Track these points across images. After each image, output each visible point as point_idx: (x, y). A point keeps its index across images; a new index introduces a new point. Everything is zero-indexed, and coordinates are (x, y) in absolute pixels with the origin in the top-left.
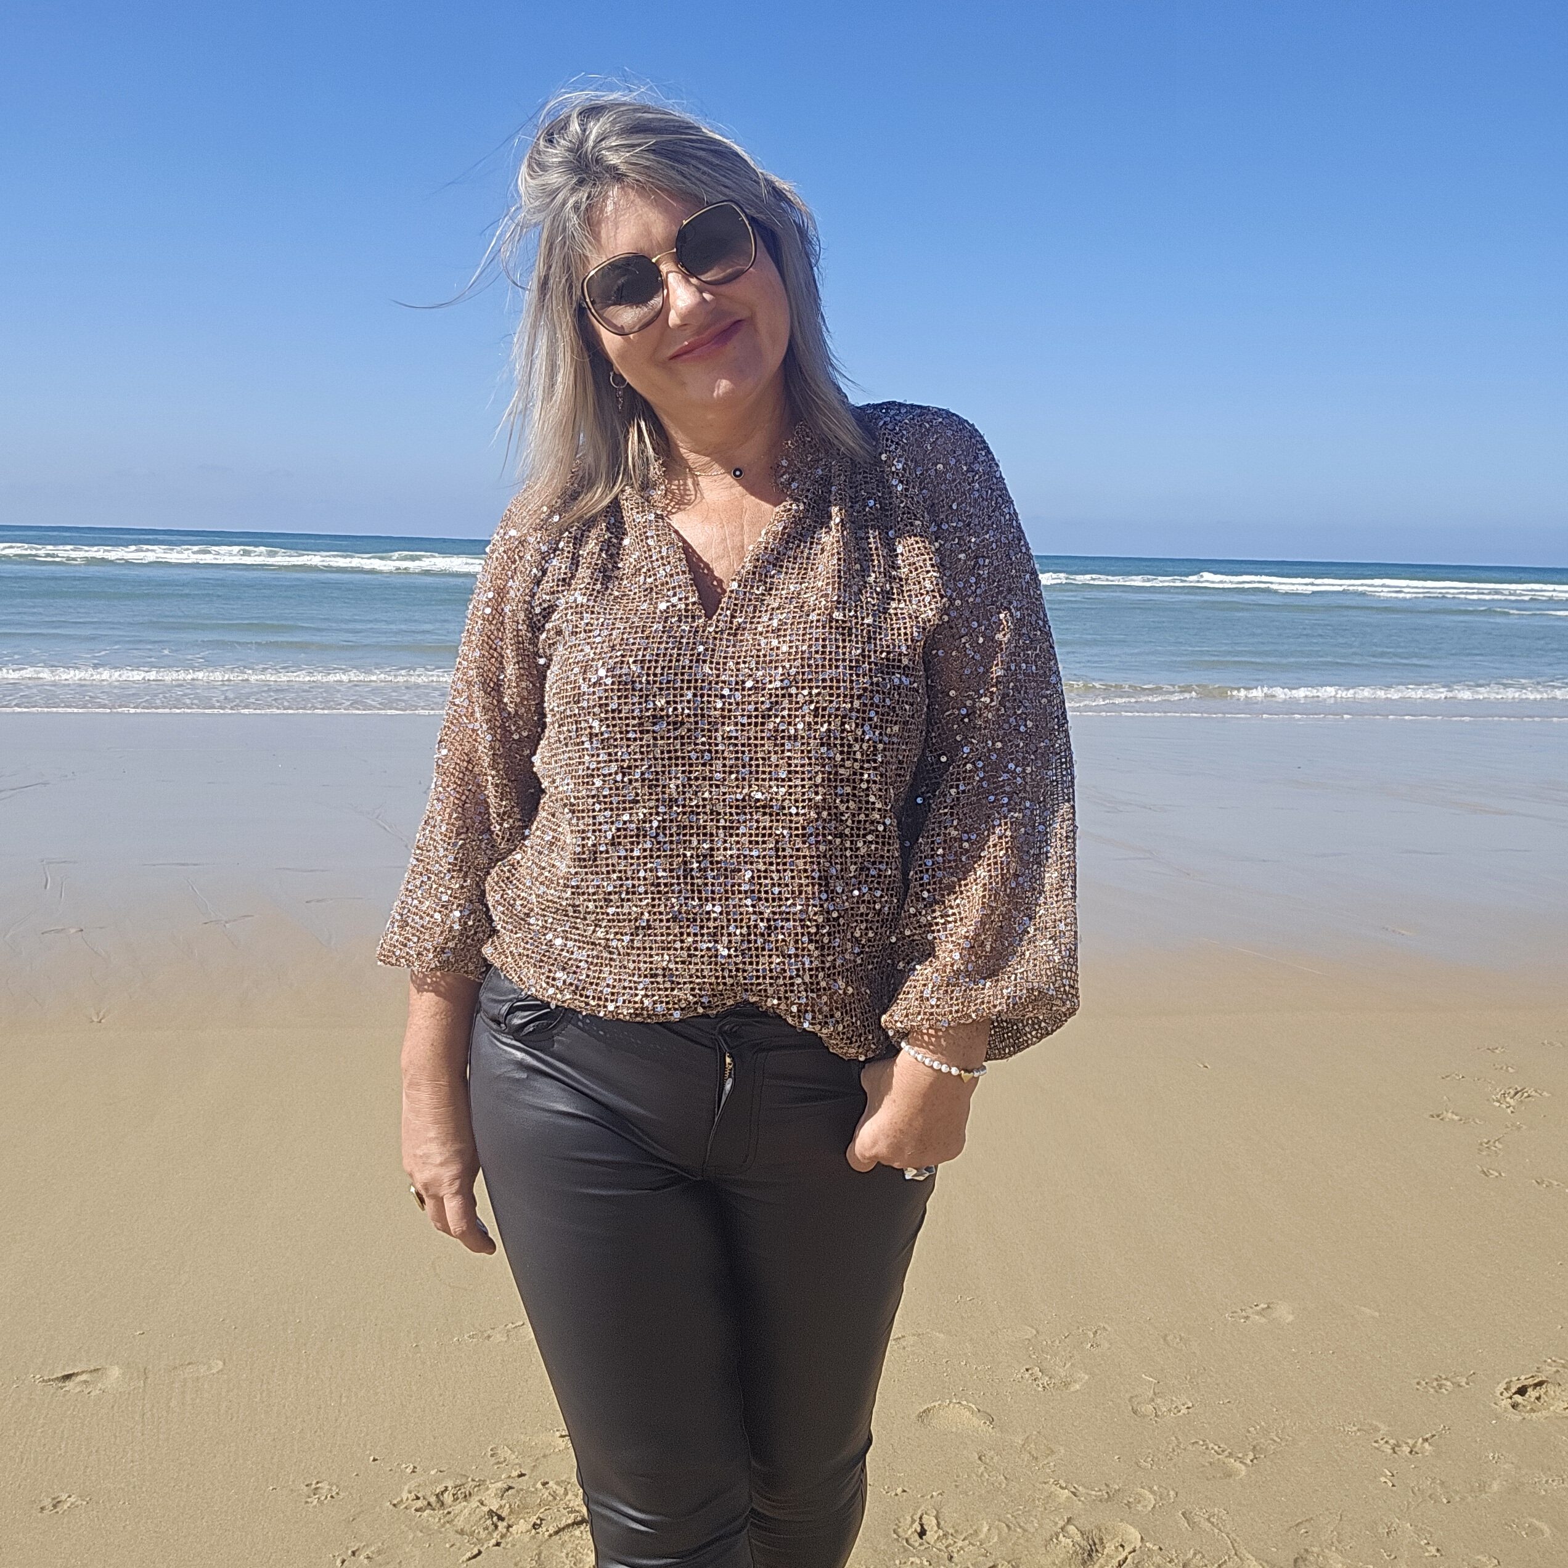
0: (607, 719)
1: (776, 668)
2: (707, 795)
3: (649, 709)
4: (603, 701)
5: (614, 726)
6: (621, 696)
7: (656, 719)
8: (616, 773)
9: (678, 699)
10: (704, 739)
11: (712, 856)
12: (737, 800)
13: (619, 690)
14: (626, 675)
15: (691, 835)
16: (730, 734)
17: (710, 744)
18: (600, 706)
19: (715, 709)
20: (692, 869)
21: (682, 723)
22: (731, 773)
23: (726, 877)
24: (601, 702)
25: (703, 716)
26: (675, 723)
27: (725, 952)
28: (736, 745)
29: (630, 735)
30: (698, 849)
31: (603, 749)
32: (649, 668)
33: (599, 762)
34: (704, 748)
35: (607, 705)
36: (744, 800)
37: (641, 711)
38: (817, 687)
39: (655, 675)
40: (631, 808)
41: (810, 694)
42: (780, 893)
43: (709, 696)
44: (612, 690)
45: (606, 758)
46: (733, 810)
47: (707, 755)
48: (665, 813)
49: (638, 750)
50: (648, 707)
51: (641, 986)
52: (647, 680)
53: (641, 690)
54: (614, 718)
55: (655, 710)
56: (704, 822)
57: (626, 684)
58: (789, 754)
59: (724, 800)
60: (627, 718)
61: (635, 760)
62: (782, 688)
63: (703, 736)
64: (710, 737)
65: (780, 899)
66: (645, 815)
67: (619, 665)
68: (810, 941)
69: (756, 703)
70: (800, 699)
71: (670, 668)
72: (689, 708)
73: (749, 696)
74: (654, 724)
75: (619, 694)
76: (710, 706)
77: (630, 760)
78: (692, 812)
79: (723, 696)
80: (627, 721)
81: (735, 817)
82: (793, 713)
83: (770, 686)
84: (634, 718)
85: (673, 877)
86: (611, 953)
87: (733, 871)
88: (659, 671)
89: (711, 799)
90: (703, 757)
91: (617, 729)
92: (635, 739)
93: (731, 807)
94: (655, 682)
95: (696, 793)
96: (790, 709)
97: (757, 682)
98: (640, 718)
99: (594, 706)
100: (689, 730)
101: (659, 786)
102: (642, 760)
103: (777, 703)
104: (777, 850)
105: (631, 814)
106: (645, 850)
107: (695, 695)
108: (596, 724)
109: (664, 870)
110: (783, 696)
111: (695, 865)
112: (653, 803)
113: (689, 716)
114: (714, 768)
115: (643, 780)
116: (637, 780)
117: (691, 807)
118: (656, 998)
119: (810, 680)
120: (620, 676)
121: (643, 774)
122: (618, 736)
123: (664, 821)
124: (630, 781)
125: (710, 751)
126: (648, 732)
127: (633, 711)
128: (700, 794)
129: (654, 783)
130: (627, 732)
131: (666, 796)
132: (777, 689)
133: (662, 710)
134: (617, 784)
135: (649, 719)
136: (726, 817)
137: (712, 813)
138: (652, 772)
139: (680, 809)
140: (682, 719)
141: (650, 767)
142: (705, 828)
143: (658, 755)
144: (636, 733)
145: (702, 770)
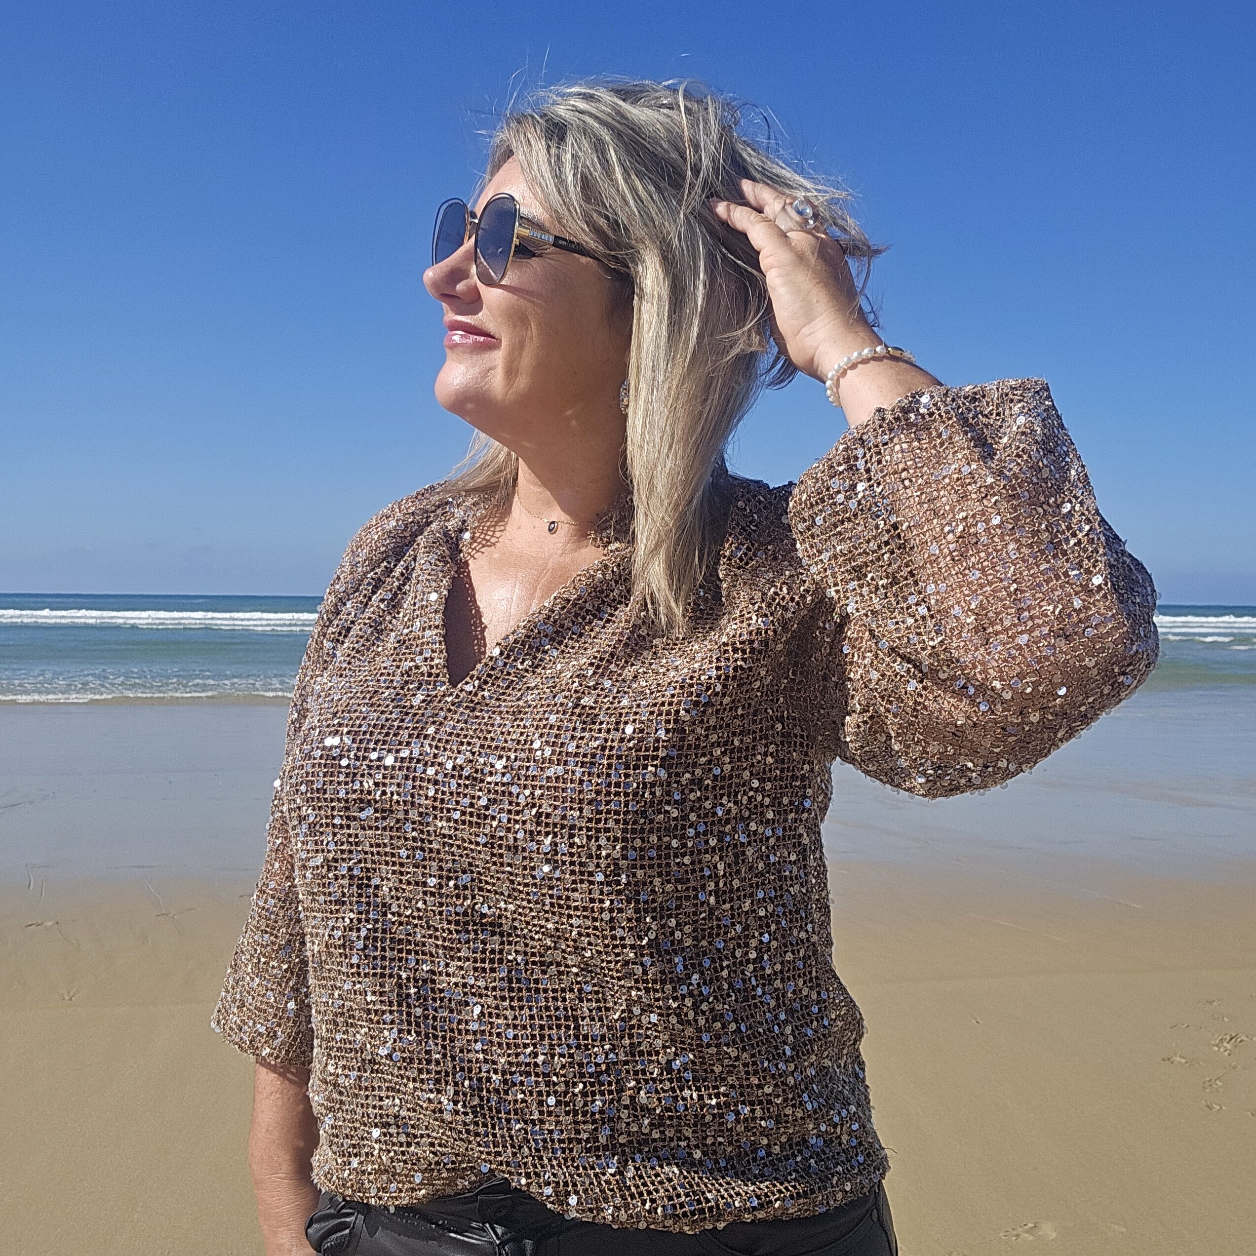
2: (420, 905)
3: (356, 791)
5: (320, 808)
7: (363, 804)
9: (387, 781)
10: (415, 834)
11: (433, 982)
12: (457, 914)
15: (409, 952)
16: (443, 831)
17: (422, 841)
19: (427, 798)
20: (408, 996)
22: (449, 879)
23: (451, 1012)
26: (383, 811)
27: (451, 1107)
28: (452, 845)
29: (337, 821)
30: (416, 970)
34: (415, 844)
36: (465, 914)
37: (347, 793)
41: (532, 794)
43: (422, 779)
46: (452, 927)
47: (419, 854)
48: (376, 921)
49: (345, 840)
50: (355, 788)
52: (354, 755)
55: (362, 791)
56: (422, 937)
58: (508, 869)
59: (441, 913)
60: (332, 800)
61: (343, 852)
62: (503, 785)
63: (414, 829)
64: (422, 832)
65: (516, 1046)
70: (522, 800)
71: (384, 743)
72: (399, 794)
73: (466, 786)
74: (362, 810)
75: (326, 770)
77: (336, 852)
78: (408, 923)
79: (437, 783)
80: (333, 804)
81: (455, 936)
83: (489, 779)
84: (339, 800)
87: (459, 1004)
89: (426, 910)
90: (414, 856)
91: (322, 812)
92: (342, 827)
93: (449, 922)
94: (363, 758)
95: (410, 900)
96: (510, 812)
97: (477, 771)
98: (347, 801)
100: (398, 821)
101: (370, 886)
102: (351, 852)
107: (407, 778)
111: (413, 991)
112: (364, 908)
113: (398, 802)
114: (428, 871)
115: (352, 877)
116: (343, 876)
117: (407, 916)
121: (350, 869)
122: (324, 821)
123: (375, 930)
124: (336, 878)
125: (422, 849)
126: (355, 819)
127: (339, 792)
129: (365, 882)
130: (333, 817)
131: (379, 900)
132: (497, 784)
133: (369, 793)
135: (356, 803)
136: (445, 935)
137: (429, 928)
138: (362, 868)
139: (396, 918)
140: (391, 806)
141: (360, 861)
142: (424, 945)
143: (367, 849)
144: (342, 819)
145: (414, 873)
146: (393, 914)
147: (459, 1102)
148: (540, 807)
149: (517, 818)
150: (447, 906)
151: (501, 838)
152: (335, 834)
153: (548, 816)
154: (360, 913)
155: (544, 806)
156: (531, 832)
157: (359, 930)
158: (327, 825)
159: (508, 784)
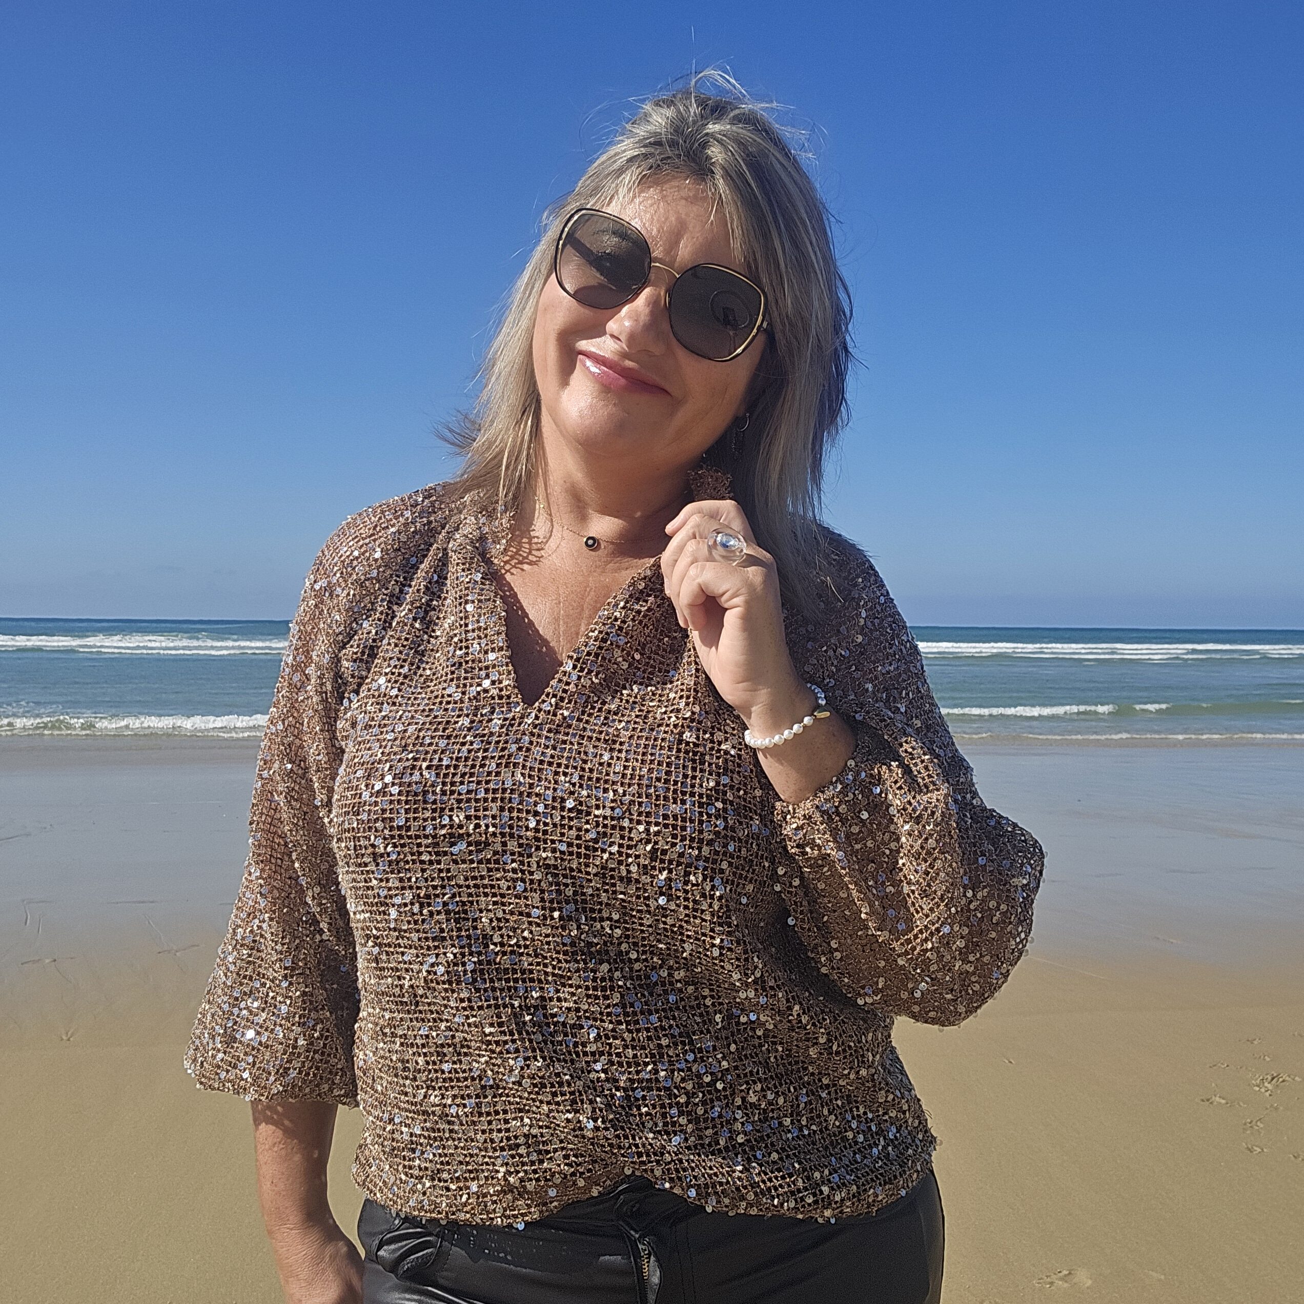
0: (393, 837)
1: (606, 791)
2: (526, 934)
3: (445, 826)
4: (387, 815)
5: (403, 846)
6: (409, 809)
7: (453, 839)
8: (412, 904)
9: (480, 813)
10: (514, 865)
11: (544, 1007)
13: (407, 802)
14: (416, 783)
15: (516, 981)
16: (548, 862)
17: (523, 872)
18: (383, 820)
19: (527, 829)
20: (525, 1023)
21: (487, 844)
22: (553, 909)
23: (566, 1035)
24: (385, 816)
25: (512, 836)
26: (478, 843)
27: (591, 1125)
28: (556, 875)
29: (423, 858)
30: (526, 998)
31: (392, 872)
32: (446, 775)
33: (390, 889)
34: (515, 876)
35: (392, 820)
36: (573, 944)
37: (435, 829)
38: (657, 824)
39: (453, 784)
40: (436, 947)
41: (647, 831)
42: (635, 1056)
43: (519, 811)
44: (399, 802)
45: (397, 884)
46: (561, 957)
47: (520, 886)
48: (480, 954)
49: (436, 875)
50: (444, 823)
51: (499, 1161)
52: (441, 790)
53: (434, 802)
54: (401, 837)
55: (452, 827)
56: (529, 965)
57: (416, 794)
58: (621, 896)
59: (548, 943)
60: (417, 837)
61: (435, 887)
62: (613, 819)
63: (513, 861)
64: (522, 863)
65: (637, 1064)
66: (455, 955)
67: (409, 771)
68: (681, 1113)
69: (579, 829)
70: (635, 835)
71: (472, 775)
72: (494, 825)
73: (571, 819)
74: (453, 844)
75: (407, 807)
76: (520, 823)
77: (427, 888)
78: (512, 952)
79: (536, 814)
80: (419, 841)
81: (564, 965)
82: (624, 850)
83: (597, 812)
84: (426, 837)
85: (502, 1032)
86: (449, 1123)
87: (573, 1026)
88: (457, 779)
89: (533, 940)
90: (515, 888)
91: (407, 849)
92: (431, 862)
93: (558, 952)
94: (452, 793)
95: (514, 930)
97: (581, 804)
98: (434, 837)
99: (376, 820)
100: (496, 853)
101: (467, 919)
102: (443, 887)
103: (605, 834)
104: (624, 1007)
105: (437, 955)
106: (462, 1001)
107: (502, 809)
108: (379, 842)
109: (492, 1025)
110: (613, 827)
111: (527, 1018)
112: (465, 942)
113: (494, 834)
114: (530, 903)
115: (448, 912)
116: (439, 913)
117: (510, 946)
118: (521, 1174)
119: (648, 814)
120: (410, 785)
121: (445, 904)
122: (409, 858)
123: (480, 962)
124: (431, 914)
125: (523, 881)
126: (445, 853)
127: (424, 828)
128: (519, 931)
129: (462, 915)
130: (420, 854)
131: (478, 932)
132: (605, 818)
133: (460, 826)
134: (416, 917)
135: (445, 838)
136: (554, 963)
137: (536, 956)
138: (457, 902)
139: (498, 948)
140: (486, 838)
141: (454, 896)
142: (531, 972)
143: (462, 882)
144: (431, 855)
145: (517, 903)
146: (495, 944)
147: (598, 1118)
148: (656, 843)
149: (629, 852)
150: (553, 937)
151: (613, 870)
152: (423, 871)
153: (664, 852)
154: (461, 947)
155: (660, 843)
156: (645, 866)
157: (464, 964)
158: (414, 862)
159: (619, 818)
